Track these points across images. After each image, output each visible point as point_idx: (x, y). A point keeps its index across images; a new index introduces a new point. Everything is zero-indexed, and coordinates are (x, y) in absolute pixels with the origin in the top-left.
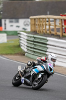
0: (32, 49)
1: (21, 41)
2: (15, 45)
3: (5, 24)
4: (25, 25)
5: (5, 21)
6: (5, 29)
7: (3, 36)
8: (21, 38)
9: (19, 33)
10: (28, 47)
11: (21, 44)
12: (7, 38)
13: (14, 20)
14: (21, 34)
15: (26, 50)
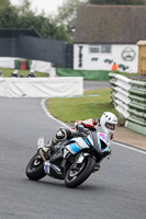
0: (141, 114)
1: (117, 95)
2: (103, 102)
3: (81, 56)
4: (124, 59)
5: (81, 48)
6: (80, 65)
7: (76, 82)
8: (116, 89)
9: (111, 77)
10: (131, 107)
11: (117, 101)
12: (85, 86)
13: (100, 47)
14: (116, 79)
15: (127, 115)
